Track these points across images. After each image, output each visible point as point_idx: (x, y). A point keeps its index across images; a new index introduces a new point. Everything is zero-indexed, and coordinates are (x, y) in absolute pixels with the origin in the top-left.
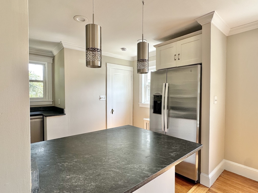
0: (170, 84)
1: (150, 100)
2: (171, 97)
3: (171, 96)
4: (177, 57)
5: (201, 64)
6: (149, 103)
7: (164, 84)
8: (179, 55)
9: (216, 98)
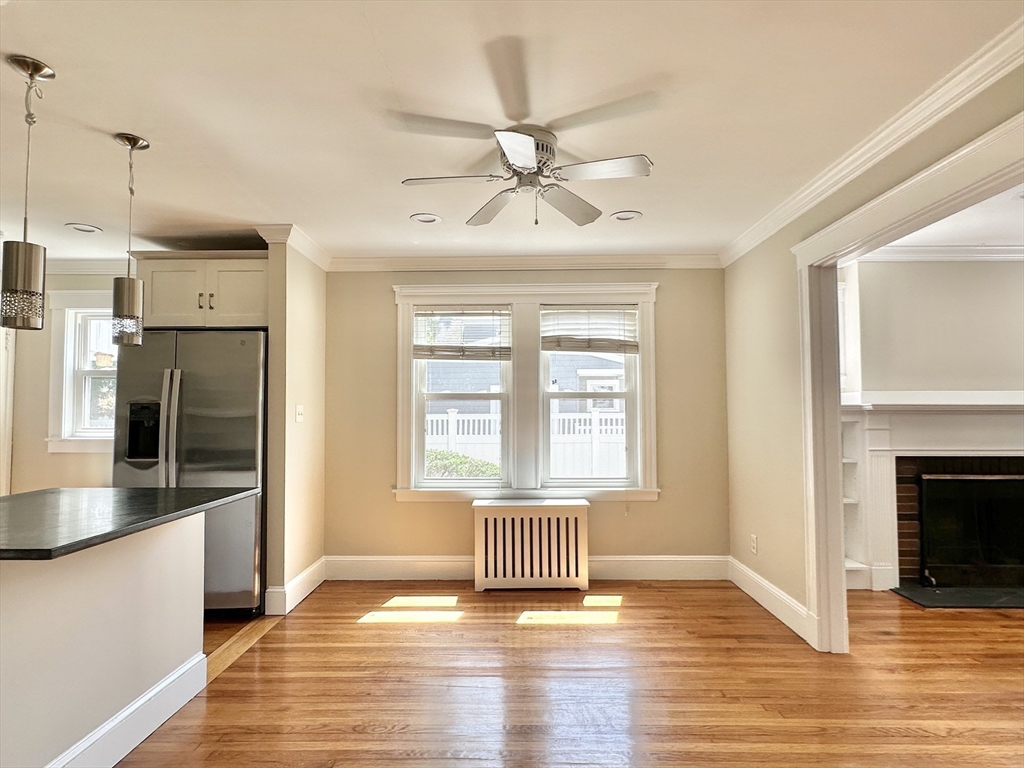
0: (186, 371)
1: (113, 427)
2: (192, 417)
3: (189, 410)
4: (206, 302)
5: (265, 329)
6: (113, 434)
7: (168, 372)
8: (211, 295)
9: (300, 409)
